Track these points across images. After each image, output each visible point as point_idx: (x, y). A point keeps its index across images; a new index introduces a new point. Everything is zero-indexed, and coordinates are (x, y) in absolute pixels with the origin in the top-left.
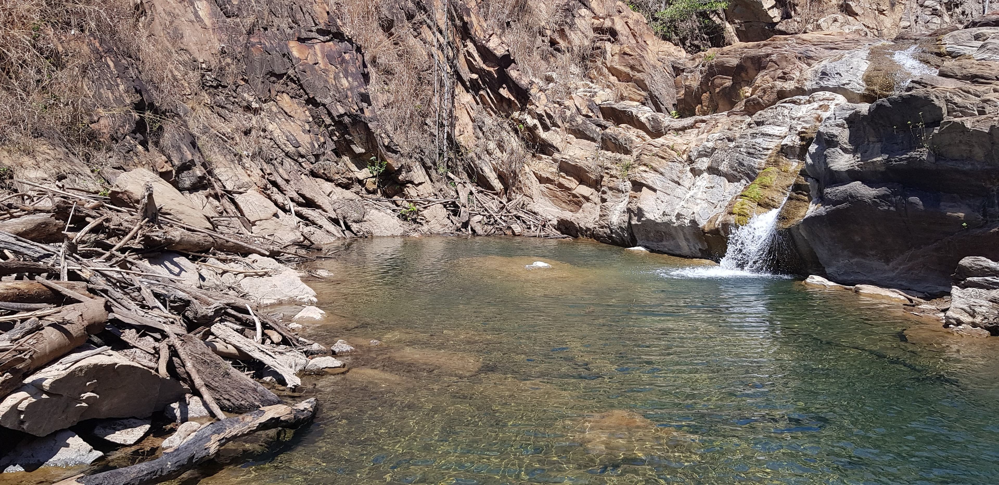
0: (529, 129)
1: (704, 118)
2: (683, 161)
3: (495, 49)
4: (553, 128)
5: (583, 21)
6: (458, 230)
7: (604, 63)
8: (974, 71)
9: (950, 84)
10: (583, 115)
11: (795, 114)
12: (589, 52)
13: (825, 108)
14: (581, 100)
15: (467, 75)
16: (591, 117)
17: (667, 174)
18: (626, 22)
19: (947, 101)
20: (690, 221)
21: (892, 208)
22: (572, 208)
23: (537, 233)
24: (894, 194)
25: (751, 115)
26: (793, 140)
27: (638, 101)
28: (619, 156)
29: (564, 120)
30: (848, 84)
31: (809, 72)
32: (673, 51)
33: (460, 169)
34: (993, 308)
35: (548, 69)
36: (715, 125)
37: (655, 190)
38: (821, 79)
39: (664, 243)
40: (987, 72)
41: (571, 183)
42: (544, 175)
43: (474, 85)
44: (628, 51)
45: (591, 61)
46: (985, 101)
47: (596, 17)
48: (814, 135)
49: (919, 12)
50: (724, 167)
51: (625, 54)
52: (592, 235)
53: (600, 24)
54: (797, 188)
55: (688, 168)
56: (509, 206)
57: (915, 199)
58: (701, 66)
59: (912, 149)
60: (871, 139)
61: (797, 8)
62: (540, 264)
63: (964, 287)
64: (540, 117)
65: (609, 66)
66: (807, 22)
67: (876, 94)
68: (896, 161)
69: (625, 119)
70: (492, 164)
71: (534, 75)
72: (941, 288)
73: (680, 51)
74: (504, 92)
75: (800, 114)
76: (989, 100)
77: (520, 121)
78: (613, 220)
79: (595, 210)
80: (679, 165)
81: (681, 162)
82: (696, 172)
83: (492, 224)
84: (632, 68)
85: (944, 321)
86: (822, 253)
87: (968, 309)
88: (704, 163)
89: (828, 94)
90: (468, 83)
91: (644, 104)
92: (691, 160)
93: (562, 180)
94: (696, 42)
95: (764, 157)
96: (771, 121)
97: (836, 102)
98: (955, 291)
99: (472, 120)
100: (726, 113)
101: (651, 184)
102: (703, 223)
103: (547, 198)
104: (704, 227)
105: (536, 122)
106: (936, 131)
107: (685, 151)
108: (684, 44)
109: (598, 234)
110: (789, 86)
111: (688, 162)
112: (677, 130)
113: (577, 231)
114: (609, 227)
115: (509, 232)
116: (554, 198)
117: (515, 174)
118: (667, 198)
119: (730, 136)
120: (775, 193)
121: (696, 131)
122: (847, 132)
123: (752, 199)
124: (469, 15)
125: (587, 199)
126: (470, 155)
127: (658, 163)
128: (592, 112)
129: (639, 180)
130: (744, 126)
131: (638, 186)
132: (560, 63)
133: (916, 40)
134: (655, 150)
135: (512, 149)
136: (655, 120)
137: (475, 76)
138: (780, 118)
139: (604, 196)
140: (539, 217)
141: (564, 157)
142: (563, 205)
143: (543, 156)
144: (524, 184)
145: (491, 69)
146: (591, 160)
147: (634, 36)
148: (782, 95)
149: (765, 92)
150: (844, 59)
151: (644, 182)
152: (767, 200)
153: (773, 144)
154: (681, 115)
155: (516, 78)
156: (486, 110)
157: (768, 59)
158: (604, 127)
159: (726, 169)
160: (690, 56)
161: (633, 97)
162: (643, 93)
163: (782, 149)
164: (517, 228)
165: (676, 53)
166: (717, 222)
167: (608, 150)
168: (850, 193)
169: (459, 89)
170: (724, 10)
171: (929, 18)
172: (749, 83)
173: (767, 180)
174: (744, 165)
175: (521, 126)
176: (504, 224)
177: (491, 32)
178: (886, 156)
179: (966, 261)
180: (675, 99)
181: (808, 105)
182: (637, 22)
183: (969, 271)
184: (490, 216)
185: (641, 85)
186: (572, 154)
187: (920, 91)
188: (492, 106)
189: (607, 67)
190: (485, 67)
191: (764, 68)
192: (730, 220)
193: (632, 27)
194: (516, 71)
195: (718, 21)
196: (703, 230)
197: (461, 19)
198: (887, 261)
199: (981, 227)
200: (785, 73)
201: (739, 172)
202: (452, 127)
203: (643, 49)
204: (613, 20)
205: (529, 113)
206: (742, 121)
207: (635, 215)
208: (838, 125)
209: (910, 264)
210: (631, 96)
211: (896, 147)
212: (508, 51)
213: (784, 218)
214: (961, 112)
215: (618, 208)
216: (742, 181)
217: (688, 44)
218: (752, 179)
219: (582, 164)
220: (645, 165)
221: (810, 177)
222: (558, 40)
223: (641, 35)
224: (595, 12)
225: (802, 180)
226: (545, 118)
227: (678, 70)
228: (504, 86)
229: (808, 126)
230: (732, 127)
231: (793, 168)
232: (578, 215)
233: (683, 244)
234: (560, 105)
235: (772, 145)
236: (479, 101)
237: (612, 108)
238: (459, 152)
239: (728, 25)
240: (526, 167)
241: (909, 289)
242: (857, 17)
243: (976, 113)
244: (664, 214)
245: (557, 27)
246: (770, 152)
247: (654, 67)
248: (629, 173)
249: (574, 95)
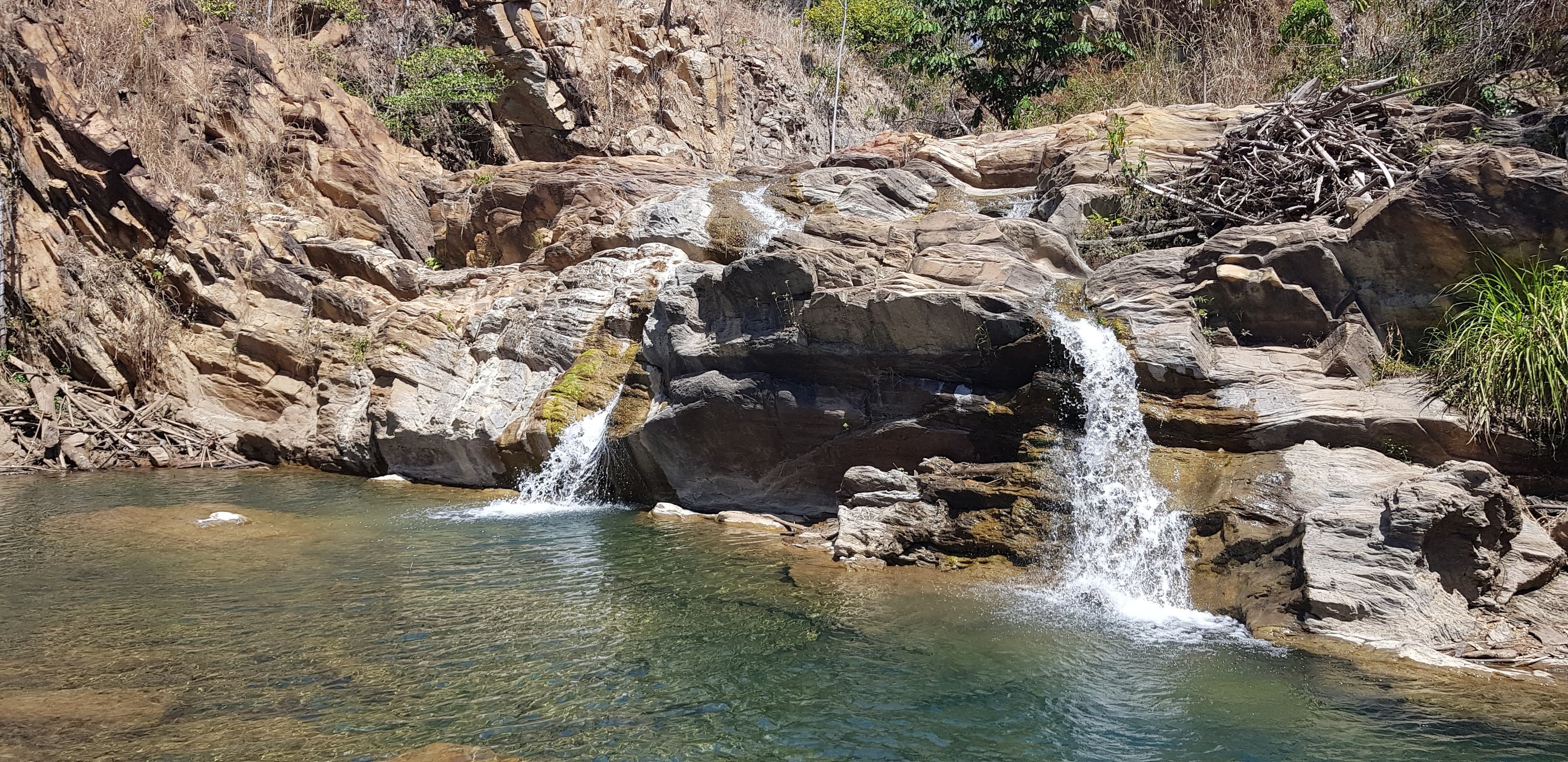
0: (172, 278)
1: (482, 271)
2: (458, 338)
3: (100, 139)
4: (222, 279)
5: (264, 104)
6: (38, 462)
7: (307, 176)
8: (844, 229)
9: (818, 245)
10: (276, 259)
11: (620, 274)
12: (278, 155)
13: (662, 267)
14: (269, 233)
15: (42, 181)
16: (289, 262)
17: (434, 358)
18: (341, 113)
19: (817, 266)
20: (477, 431)
21: (758, 406)
22: (264, 415)
23: (201, 460)
24: (761, 387)
25: (556, 271)
26: (620, 311)
27: (371, 239)
28: (346, 328)
29: (241, 266)
30: (687, 234)
31: (633, 215)
32: (422, 163)
33: (35, 350)
34: (888, 530)
35: (205, 179)
36: (504, 284)
37: (414, 384)
38: (651, 224)
39: (435, 467)
40: (859, 231)
41: (262, 373)
42: (208, 359)
43: (60, 200)
44: (348, 158)
45: (283, 170)
46: (860, 268)
47: (287, 98)
48: (651, 306)
49: (755, 132)
50: (523, 349)
51: (342, 162)
52: (306, 459)
53: (295, 111)
54: (632, 379)
55: (467, 349)
56: (141, 414)
57: (785, 394)
58: (470, 191)
59: (779, 327)
60: (728, 313)
61: (596, 111)
62: (225, 516)
63: (852, 506)
64: (195, 260)
65: (315, 179)
66: (612, 133)
67: (724, 249)
68: (760, 344)
69: (351, 268)
70: (101, 340)
71: (179, 188)
72: (823, 509)
73: (434, 164)
74: (121, 214)
75: (626, 274)
76: (864, 267)
77: (157, 266)
78: (342, 434)
79: (307, 417)
80: (452, 344)
81: (454, 340)
82: (479, 356)
83: (109, 449)
84: (357, 186)
85: (833, 552)
86: (672, 471)
87: (859, 534)
88: (491, 342)
89: (662, 247)
90: (45, 196)
91: (380, 244)
92: (470, 337)
93: (242, 368)
94: (449, 150)
95: (581, 334)
96: (588, 281)
97: (674, 258)
98: (843, 511)
99: (56, 261)
100: (517, 266)
101: (407, 374)
102: (497, 434)
103: (215, 399)
104: (499, 439)
105: (188, 267)
106: (806, 306)
107: (459, 322)
108: (430, 151)
109: (317, 457)
110: (608, 231)
111: (466, 340)
112: (440, 289)
113: (279, 453)
114: (336, 445)
115: (144, 462)
116: (230, 399)
117: (150, 356)
118: (436, 396)
119: (529, 301)
120: (602, 386)
121: (473, 291)
122: (695, 303)
123: (570, 396)
124: (43, 75)
125: (292, 399)
126: (54, 324)
127: (417, 341)
128: (292, 253)
129: (386, 367)
130: (548, 288)
131: (384, 377)
132: (225, 168)
133: (764, 177)
134: (411, 321)
135: (142, 313)
136: (401, 271)
137: (60, 184)
138: (600, 278)
139: (324, 394)
140: (201, 432)
141: (245, 328)
142: (247, 409)
143: (205, 326)
144: (169, 375)
145: (94, 174)
146: (296, 335)
147: (356, 135)
148: (598, 244)
149: (573, 239)
150: (679, 199)
151: (396, 371)
152: (591, 397)
153: (593, 316)
154: (444, 265)
155: (144, 191)
156: (85, 245)
157: (573, 190)
158: (317, 281)
159: (526, 352)
160: (450, 174)
161: (361, 232)
162: (378, 227)
163: (606, 323)
164: (161, 453)
165: (427, 168)
166: (520, 432)
167: (325, 318)
168: (706, 387)
169: (27, 205)
170: (490, 104)
171: (767, 141)
172: (549, 222)
173: (588, 368)
174: (552, 346)
175: (158, 273)
176: (134, 448)
177: (91, 110)
178: (748, 337)
179: (852, 473)
180: (432, 239)
181: (637, 261)
182: (360, 113)
183: (855, 486)
184: (103, 435)
185: (373, 213)
186: (260, 324)
187: (783, 253)
188: (98, 237)
189: (312, 182)
190: (80, 168)
191: (569, 203)
192: (539, 429)
193: (351, 121)
194: (143, 179)
195: (482, 120)
196: (498, 445)
197: (28, 81)
198: (756, 478)
199: (865, 427)
200: (598, 212)
201: (546, 356)
202: (13, 273)
203: (374, 157)
204: (319, 106)
205: (173, 253)
206: (543, 280)
207: (383, 424)
208: (683, 293)
209: (784, 479)
210: (357, 230)
211: (759, 325)
212: (126, 143)
213: (616, 423)
214: (834, 281)
215: (351, 413)
216: (551, 369)
217: (437, 151)
218: (566, 366)
219: (279, 339)
220: (395, 343)
221: (649, 363)
222: (221, 131)
223: (367, 135)
224: (286, 90)
225: (639, 369)
226: (205, 261)
227: (433, 195)
228: (121, 203)
229: (640, 291)
230: (529, 289)
231: (624, 350)
232: (276, 426)
233: (466, 466)
234: (233, 241)
235: (592, 318)
236: (69, 227)
237: (326, 249)
238: (30, 319)
239: (496, 127)
240: (172, 345)
241: (784, 513)
242: (679, 133)
243: (851, 283)
244: (433, 421)
245: (216, 108)
246: (590, 327)
247: (394, 187)
248: (369, 355)
249: (256, 225)
